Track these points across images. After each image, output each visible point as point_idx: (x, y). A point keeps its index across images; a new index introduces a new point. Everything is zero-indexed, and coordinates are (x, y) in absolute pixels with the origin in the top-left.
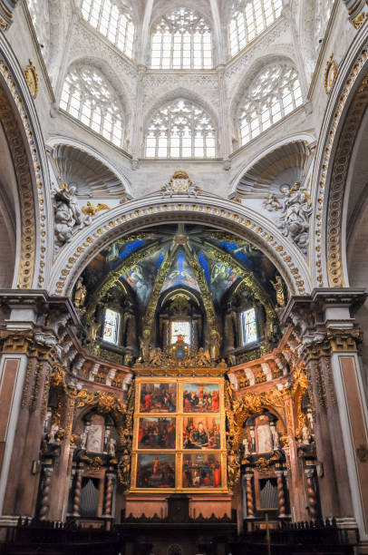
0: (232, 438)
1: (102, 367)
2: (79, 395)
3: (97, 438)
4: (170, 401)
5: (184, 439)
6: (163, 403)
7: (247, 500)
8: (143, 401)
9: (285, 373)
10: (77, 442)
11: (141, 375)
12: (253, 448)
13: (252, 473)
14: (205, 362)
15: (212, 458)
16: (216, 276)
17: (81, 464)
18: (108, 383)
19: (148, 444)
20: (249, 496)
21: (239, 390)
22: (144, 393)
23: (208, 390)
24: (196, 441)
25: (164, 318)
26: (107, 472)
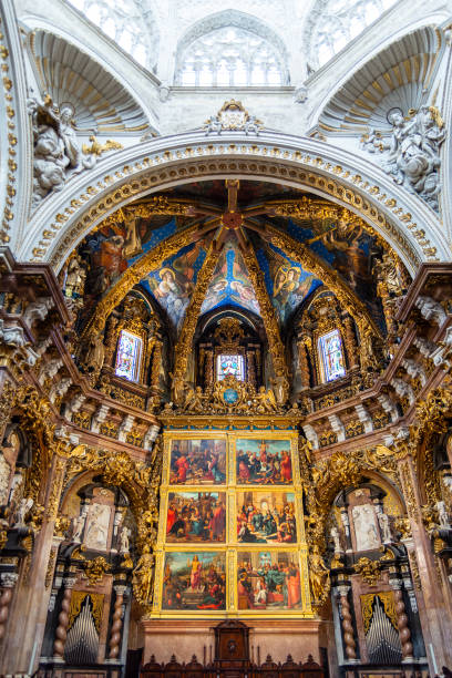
0: (313, 526)
1: (112, 411)
2: (75, 453)
3: (100, 524)
4: (215, 466)
5: (239, 527)
6: (206, 469)
7: (343, 632)
8: (174, 467)
9: (395, 418)
10: (68, 530)
11: (173, 428)
12: (347, 541)
13: (349, 583)
14: (269, 408)
15: (284, 559)
16: (281, 285)
17: (73, 569)
18: (122, 438)
19: (181, 536)
20: (347, 624)
21: (321, 451)
22: (176, 454)
23: (273, 450)
24: (257, 530)
25: (207, 349)
26: (115, 583)
